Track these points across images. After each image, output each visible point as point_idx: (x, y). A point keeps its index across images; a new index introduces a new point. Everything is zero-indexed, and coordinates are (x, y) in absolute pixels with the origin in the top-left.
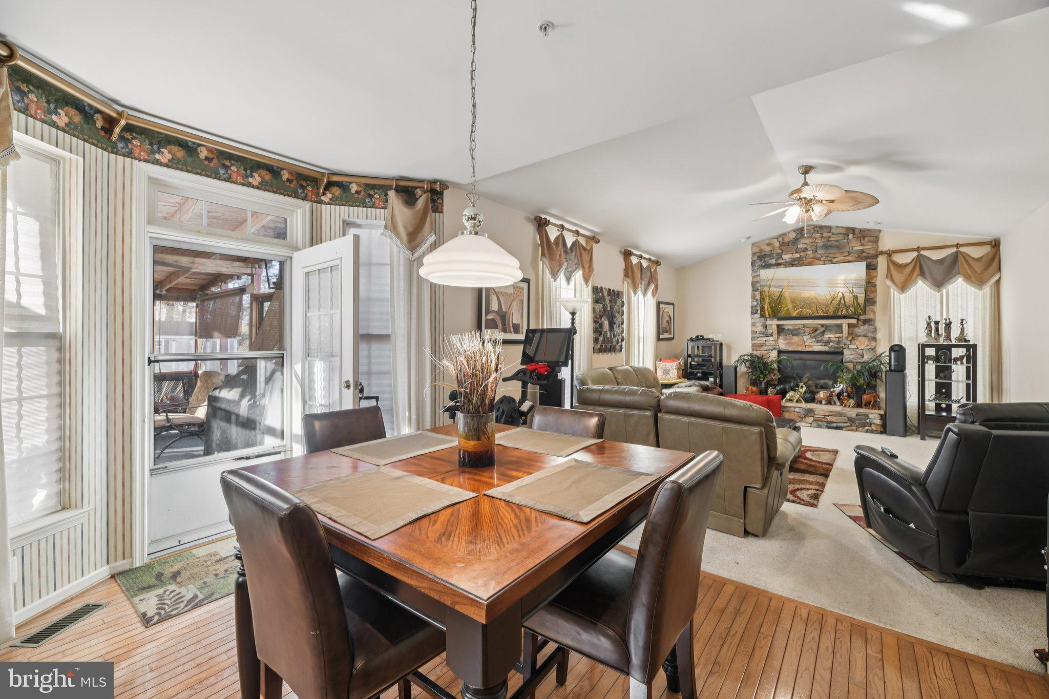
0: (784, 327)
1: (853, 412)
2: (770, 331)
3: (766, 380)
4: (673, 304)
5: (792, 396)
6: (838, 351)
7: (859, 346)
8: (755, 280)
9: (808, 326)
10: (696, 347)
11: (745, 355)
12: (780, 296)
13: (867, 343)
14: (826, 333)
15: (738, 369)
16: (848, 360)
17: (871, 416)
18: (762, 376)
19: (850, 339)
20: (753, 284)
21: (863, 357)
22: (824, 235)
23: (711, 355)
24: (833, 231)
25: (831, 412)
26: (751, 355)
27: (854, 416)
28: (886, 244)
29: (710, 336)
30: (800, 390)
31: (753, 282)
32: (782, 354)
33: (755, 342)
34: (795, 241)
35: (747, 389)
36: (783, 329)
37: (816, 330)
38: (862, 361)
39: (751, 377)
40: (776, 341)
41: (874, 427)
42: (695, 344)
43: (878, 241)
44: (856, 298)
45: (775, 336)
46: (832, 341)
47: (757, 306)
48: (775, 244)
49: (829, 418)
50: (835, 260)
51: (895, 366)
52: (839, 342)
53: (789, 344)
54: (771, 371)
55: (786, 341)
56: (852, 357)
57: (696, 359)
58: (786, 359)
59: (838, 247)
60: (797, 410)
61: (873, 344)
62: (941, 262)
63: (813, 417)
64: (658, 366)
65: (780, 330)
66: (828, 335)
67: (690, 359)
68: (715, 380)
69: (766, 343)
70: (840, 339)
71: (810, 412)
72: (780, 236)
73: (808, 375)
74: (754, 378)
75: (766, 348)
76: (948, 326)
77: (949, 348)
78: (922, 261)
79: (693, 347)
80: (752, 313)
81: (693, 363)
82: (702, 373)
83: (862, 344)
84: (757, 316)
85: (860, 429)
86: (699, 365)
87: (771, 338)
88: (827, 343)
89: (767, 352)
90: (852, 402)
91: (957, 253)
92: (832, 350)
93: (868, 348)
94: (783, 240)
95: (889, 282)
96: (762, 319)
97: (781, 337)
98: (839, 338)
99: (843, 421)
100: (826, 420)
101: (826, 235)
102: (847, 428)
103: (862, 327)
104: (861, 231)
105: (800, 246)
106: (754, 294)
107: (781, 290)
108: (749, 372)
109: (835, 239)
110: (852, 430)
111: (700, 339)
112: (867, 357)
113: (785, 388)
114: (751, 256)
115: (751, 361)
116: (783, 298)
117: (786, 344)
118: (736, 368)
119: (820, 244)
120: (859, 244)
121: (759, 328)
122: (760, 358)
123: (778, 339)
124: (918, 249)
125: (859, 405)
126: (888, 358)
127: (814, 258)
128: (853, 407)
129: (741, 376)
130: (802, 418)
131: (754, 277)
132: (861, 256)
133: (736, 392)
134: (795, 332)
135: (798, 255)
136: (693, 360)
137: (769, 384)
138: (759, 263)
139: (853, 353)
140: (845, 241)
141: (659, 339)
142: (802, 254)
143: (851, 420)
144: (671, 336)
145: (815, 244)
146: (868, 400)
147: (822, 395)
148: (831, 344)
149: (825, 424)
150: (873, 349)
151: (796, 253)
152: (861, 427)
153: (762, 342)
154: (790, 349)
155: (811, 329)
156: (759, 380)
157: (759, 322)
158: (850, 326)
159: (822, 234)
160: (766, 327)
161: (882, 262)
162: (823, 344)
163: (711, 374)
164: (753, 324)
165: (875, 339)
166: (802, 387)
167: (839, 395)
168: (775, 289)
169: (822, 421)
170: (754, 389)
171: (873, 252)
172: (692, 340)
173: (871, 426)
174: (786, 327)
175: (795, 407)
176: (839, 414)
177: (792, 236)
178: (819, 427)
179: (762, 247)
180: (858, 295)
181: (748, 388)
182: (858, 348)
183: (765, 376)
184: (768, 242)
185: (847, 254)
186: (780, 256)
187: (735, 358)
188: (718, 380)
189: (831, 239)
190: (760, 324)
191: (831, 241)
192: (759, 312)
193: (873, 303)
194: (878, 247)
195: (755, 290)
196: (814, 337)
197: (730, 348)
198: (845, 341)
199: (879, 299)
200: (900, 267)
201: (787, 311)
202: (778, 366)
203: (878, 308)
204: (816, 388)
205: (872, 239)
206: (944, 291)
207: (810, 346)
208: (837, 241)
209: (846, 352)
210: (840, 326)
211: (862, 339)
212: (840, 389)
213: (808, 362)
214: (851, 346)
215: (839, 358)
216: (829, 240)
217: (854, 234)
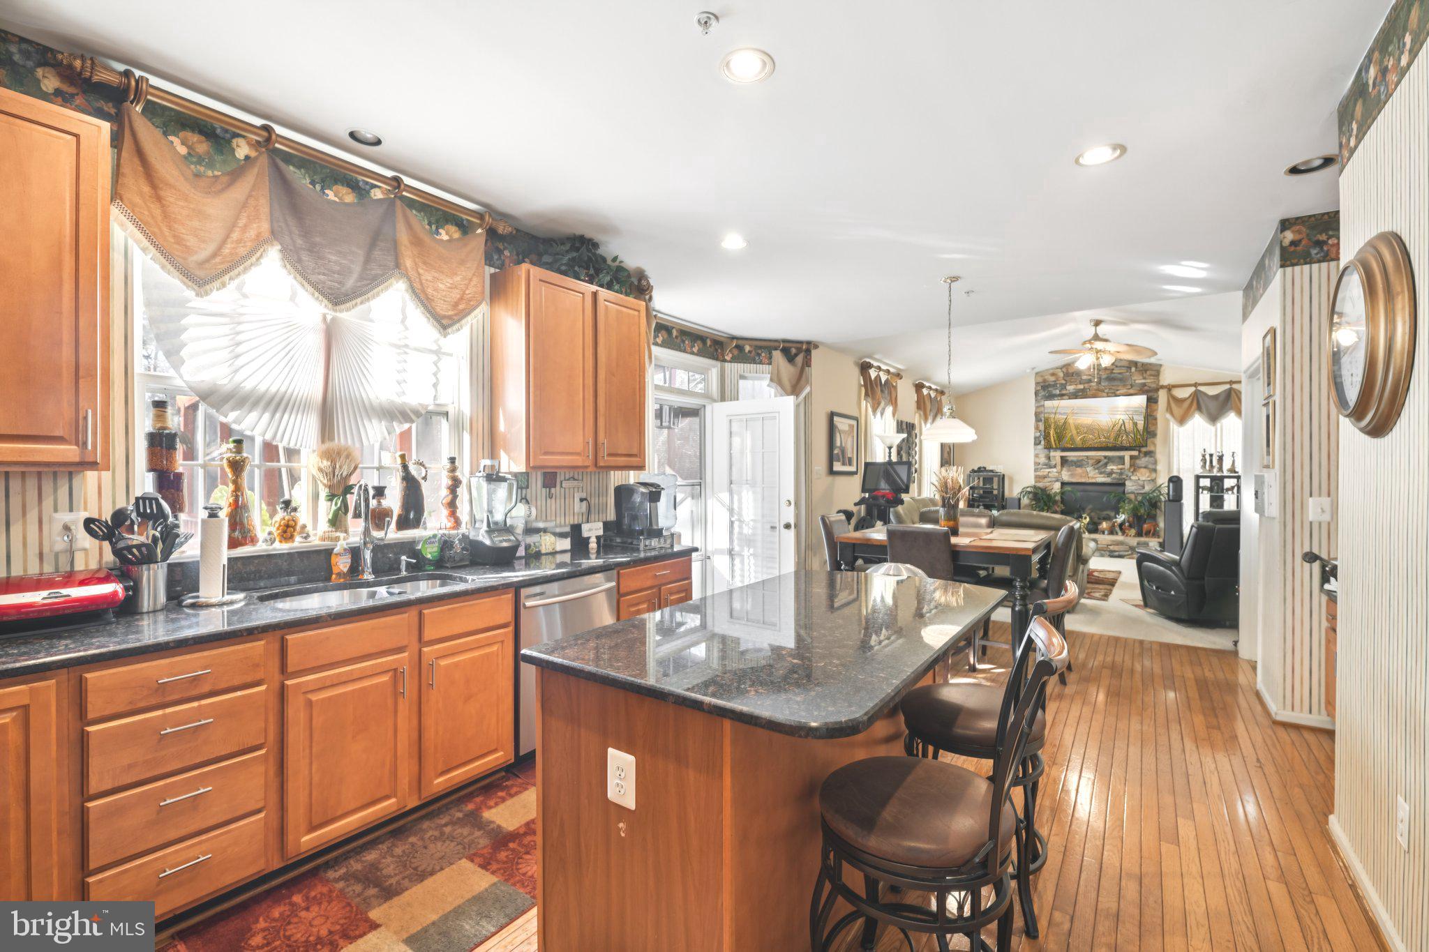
0: (1068, 458)
1: (1134, 541)
2: (1053, 463)
6: (1120, 482)
8: (1039, 412)
9: (1092, 457)
11: (1028, 487)
12: (1065, 423)
13: (1148, 474)
14: (1108, 465)
15: (1021, 501)
16: (1129, 491)
19: (1132, 470)
20: (1037, 414)
21: (1144, 487)
22: (1108, 367)
23: (993, 486)
24: (1116, 363)
25: (1113, 541)
26: (1035, 487)
27: (1135, 544)
28: (1167, 378)
29: (993, 468)
30: (1084, 521)
31: (1036, 412)
32: (1065, 486)
33: (1038, 473)
34: (1079, 372)
36: (1067, 461)
37: (1099, 462)
38: (1143, 492)
40: (1059, 473)
42: (977, 476)
43: (1159, 375)
44: (1135, 424)
45: (1059, 467)
46: (1114, 473)
47: (1040, 436)
48: (1059, 374)
49: (1111, 548)
50: (1118, 392)
51: (1173, 496)
52: (1121, 474)
53: (1072, 475)
54: (1055, 502)
55: (1069, 473)
56: (1133, 488)
58: (1071, 491)
59: (1122, 380)
61: (1154, 475)
62: (1216, 397)
65: (1064, 461)
66: (1110, 467)
69: (1050, 474)
70: (1123, 471)
72: (1064, 366)
73: (1090, 506)
75: (1049, 479)
76: (1221, 458)
77: (1221, 479)
78: (1199, 396)
80: (1036, 444)
81: (974, 495)
82: (984, 505)
83: (1143, 475)
84: (1041, 447)
87: (1055, 470)
88: (1110, 474)
89: (1050, 483)
90: (1133, 532)
91: (1228, 389)
92: (1115, 481)
93: (1149, 479)
94: (1067, 370)
95: (1168, 416)
96: (1046, 450)
97: (1064, 469)
98: (1121, 469)
99: (1124, 550)
100: (1109, 549)
102: (1128, 557)
103: (1143, 459)
104: (1144, 365)
105: (1084, 377)
106: (1038, 425)
107: (1066, 417)
108: (1033, 504)
109: (1118, 371)
111: (982, 471)
112: (1147, 488)
114: (1034, 386)
115: (1035, 493)
117: (1069, 475)
118: (1020, 499)
119: (1104, 376)
120: (1141, 377)
121: (1043, 460)
122: (1044, 490)
123: (1061, 470)
124: (1196, 385)
125: (1139, 534)
126: (1167, 488)
127: (1098, 390)
128: (1133, 536)
129: (1025, 508)
131: (1037, 407)
132: (1142, 390)
134: (1079, 464)
135: (1081, 387)
136: (974, 492)
138: (1043, 393)
139: (1134, 484)
140: (1129, 374)
142: (1086, 385)
143: (1132, 548)
145: (1099, 376)
146: (1149, 529)
148: (1114, 475)
149: (1109, 553)
150: (1154, 480)
151: (1080, 384)
153: (1045, 473)
154: (1074, 480)
155: (1095, 461)
157: (1043, 453)
158: (1132, 457)
160: (1049, 458)
161: (1162, 396)
162: (1106, 476)
163: (994, 506)
164: (1036, 456)
165: (1155, 470)
166: (1085, 518)
167: (1121, 525)
169: (1105, 551)
171: (1154, 386)
172: (973, 471)
174: (1070, 459)
176: (1121, 543)
178: (1104, 556)
179: (1046, 377)
180: (1138, 422)
182: (1139, 479)
183: (1049, 508)
184: (1051, 371)
185: (1130, 387)
186: (1064, 387)
187: (1018, 490)
189: (1114, 371)
190: (1044, 455)
191: (1114, 373)
192: (1043, 443)
193: (1154, 435)
194: (1159, 381)
195: (1038, 420)
196: (1098, 468)
197: (1011, 479)
198: (1127, 472)
199: (1160, 431)
200: (1179, 401)
201: (1072, 439)
202: (1062, 498)
203: (1159, 439)
204: (1099, 519)
205: (1153, 373)
206: (1219, 425)
207: (1093, 478)
208: (1120, 373)
209: (1127, 483)
210: (1122, 459)
211: (1143, 470)
212: (1122, 519)
213: (1091, 493)
214: (1133, 478)
215: (1121, 489)
216: (1112, 373)
217: (1136, 367)
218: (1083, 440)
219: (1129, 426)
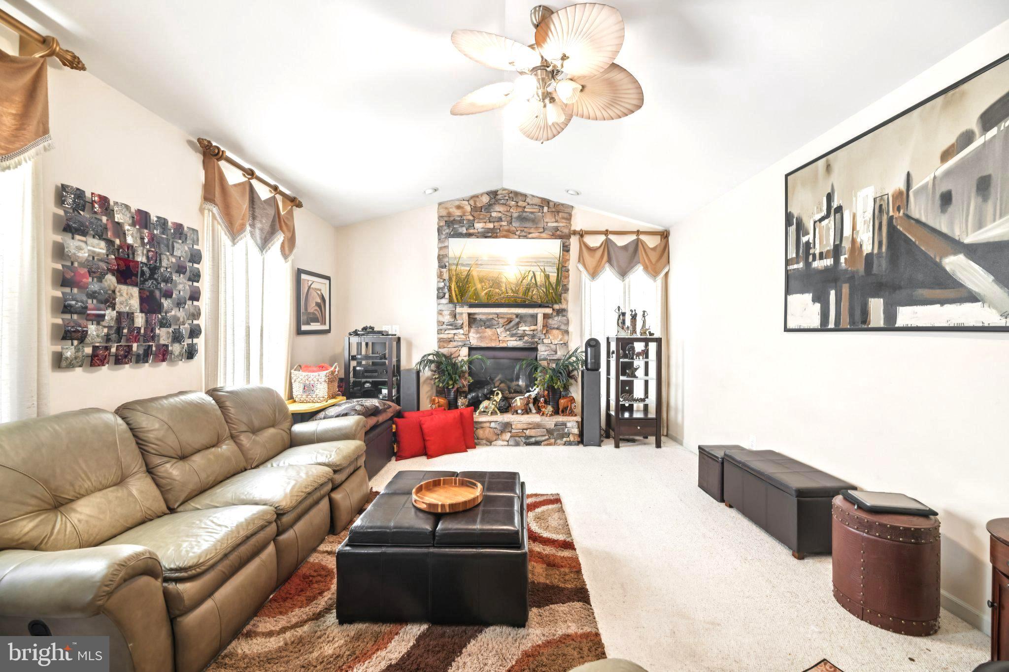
0: (477, 316)
1: (550, 422)
2: (460, 322)
3: (456, 386)
4: (328, 278)
5: (486, 408)
6: (533, 346)
7: (553, 341)
8: (442, 253)
9: (502, 316)
10: (364, 344)
11: (429, 355)
12: (468, 275)
13: (560, 337)
14: (520, 326)
15: (421, 374)
16: (542, 357)
17: (569, 425)
18: (451, 382)
19: (544, 332)
20: (440, 258)
21: (556, 352)
22: (519, 204)
23: (385, 355)
24: (528, 200)
25: (530, 424)
26: (437, 354)
27: (552, 426)
28: (578, 224)
29: (384, 328)
30: (496, 398)
31: (439, 256)
32: (473, 352)
33: (442, 336)
34: (489, 207)
35: (433, 402)
36: (475, 319)
37: (511, 322)
38: (555, 358)
39: (437, 384)
40: (467, 335)
41: (572, 438)
42: (364, 340)
43: (570, 219)
44: (547, 277)
45: (466, 328)
46: (527, 335)
47: (444, 287)
48: (466, 207)
49: (528, 432)
50: (530, 236)
51: (591, 363)
52: (533, 336)
53: (481, 338)
54: (462, 375)
55: (478, 335)
56: (546, 353)
57: (364, 362)
58: (480, 359)
59: (533, 221)
60: (493, 425)
61: (566, 338)
62: (625, 248)
63: (511, 432)
64: (294, 377)
65: (472, 319)
66: (523, 328)
67: (353, 363)
68: (390, 392)
69: (456, 337)
70: (535, 333)
71: (507, 426)
72: (472, 197)
73: (499, 377)
74: (441, 385)
75: (455, 344)
76: (634, 317)
78: (610, 246)
79: (359, 345)
80: (439, 298)
81: (358, 368)
82: (372, 383)
83: (555, 337)
84: (444, 301)
85: (559, 441)
86: (366, 371)
87: (461, 331)
88: (521, 337)
89: (457, 349)
90: (550, 409)
91: (638, 240)
92: (527, 345)
93: (562, 342)
94: (475, 204)
95: (581, 267)
96: (451, 305)
97: (472, 330)
98: (533, 331)
99: (542, 434)
100: (524, 435)
101: (521, 203)
102: (545, 442)
103: (556, 318)
104: (556, 205)
105: (494, 214)
106: (441, 272)
107: (469, 269)
108: (435, 378)
109: (530, 210)
110: (550, 444)
111: (369, 333)
112: (560, 353)
113: (478, 397)
114: (437, 220)
115: (437, 362)
116: (470, 277)
117: (478, 338)
118: (418, 373)
119: (515, 215)
120: (553, 220)
121: (447, 318)
122: (448, 357)
123: (469, 332)
124: (606, 233)
125: (556, 412)
126: (584, 354)
127: (508, 231)
128: (551, 415)
129: (425, 382)
130: (498, 435)
131: (440, 249)
132: (555, 234)
133: (418, 409)
134: (488, 324)
135: (491, 226)
136: (359, 364)
137: (459, 392)
138: (447, 231)
139: (547, 348)
140: (540, 214)
141: (299, 332)
142: (496, 224)
143: (550, 432)
144: (326, 327)
145: (509, 214)
146: (565, 406)
147: (518, 401)
148: (526, 338)
149: (524, 440)
150: (566, 344)
151: (490, 222)
152: (558, 439)
153: (450, 336)
154: (483, 345)
155: (506, 320)
156: (447, 388)
157: (447, 309)
158: (546, 316)
159: (517, 202)
160: (455, 316)
161: (574, 242)
162: (518, 339)
163: (384, 384)
164: (440, 313)
165: (567, 332)
166: (498, 394)
167: (536, 400)
168: (463, 268)
169: (519, 437)
170: (442, 401)
171: (566, 231)
172: (356, 333)
173: (569, 436)
174: (478, 317)
175: (490, 422)
176: (537, 426)
177: (485, 199)
178: (517, 444)
179: (451, 210)
180: (550, 274)
181: (434, 400)
182: (551, 343)
183: (455, 382)
184: (457, 203)
185: (542, 230)
186: (471, 225)
187: (416, 358)
188: (394, 392)
189: (526, 210)
190: (449, 312)
191: (526, 212)
192: (447, 296)
193: (566, 290)
194: (571, 225)
195: (442, 266)
196: (509, 330)
197: (410, 344)
198: (539, 335)
199: (571, 286)
200: (592, 250)
201: (476, 294)
202: (469, 368)
203: (570, 296)
204: (510, 393)
205: (565, 215)
206: (627, 280)
207: (504, 341)
208: (532, 213)
209: (540, 347)
210: (534, 317)
211: (555, 332)
212: (536, 392)
213: (502, 361)
214: (545, 341)
215: (533, 354)
216: (524, 211)
217: (549, 207)
218: (488, 295)
219: (540, 278)
